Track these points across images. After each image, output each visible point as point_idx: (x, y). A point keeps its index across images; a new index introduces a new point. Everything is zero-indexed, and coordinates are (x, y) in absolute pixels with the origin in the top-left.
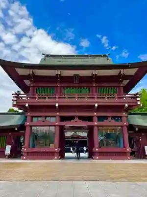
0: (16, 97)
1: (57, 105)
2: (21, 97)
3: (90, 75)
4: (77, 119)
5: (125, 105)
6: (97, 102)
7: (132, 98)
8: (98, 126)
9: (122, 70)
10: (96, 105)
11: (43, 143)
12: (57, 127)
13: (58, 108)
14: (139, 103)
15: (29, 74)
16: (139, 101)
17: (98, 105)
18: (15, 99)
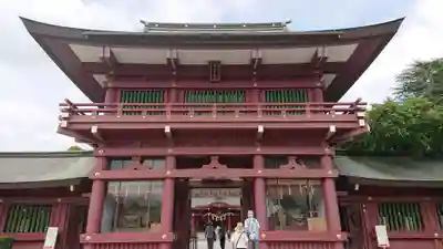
0: (69, 110)
1: (167, 129)
2: (82, 112)
3: (246, 61)
4: (214, 162)
5: (328, 129)
6: (261, 122)
7: (345, 111)
8: (265, 179)
9: (320, 49)
10: (261, 129)
11: (136, 221)
12: (168, 181)
13: (170, 136)
14: (362, 123)
15: (103, 58)
16: (362, 118)
17: (265, 129)
18: (66, 115)
